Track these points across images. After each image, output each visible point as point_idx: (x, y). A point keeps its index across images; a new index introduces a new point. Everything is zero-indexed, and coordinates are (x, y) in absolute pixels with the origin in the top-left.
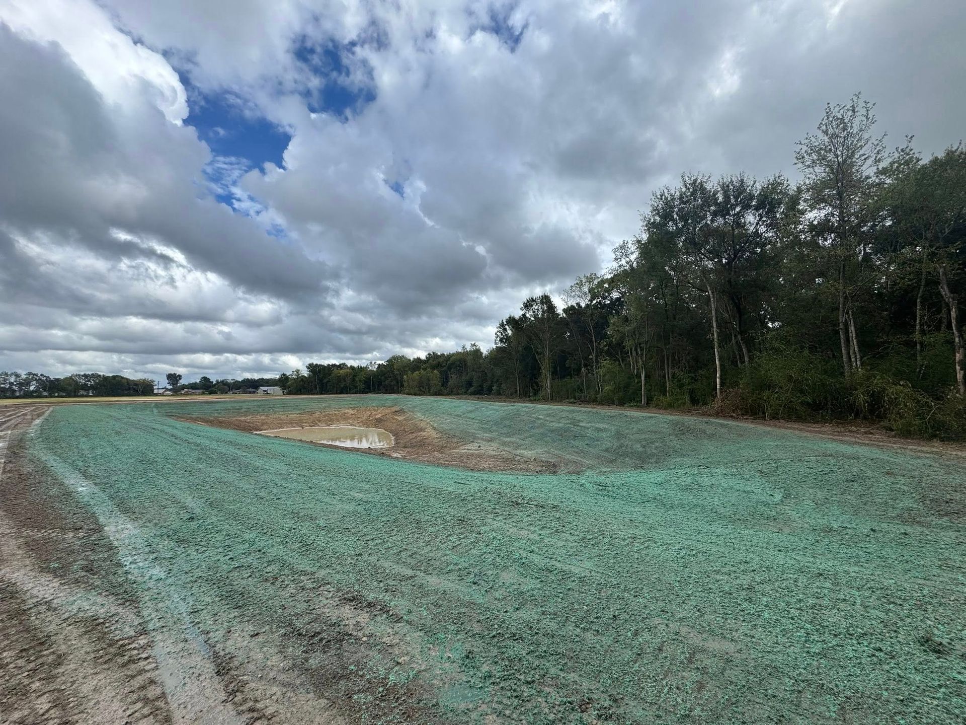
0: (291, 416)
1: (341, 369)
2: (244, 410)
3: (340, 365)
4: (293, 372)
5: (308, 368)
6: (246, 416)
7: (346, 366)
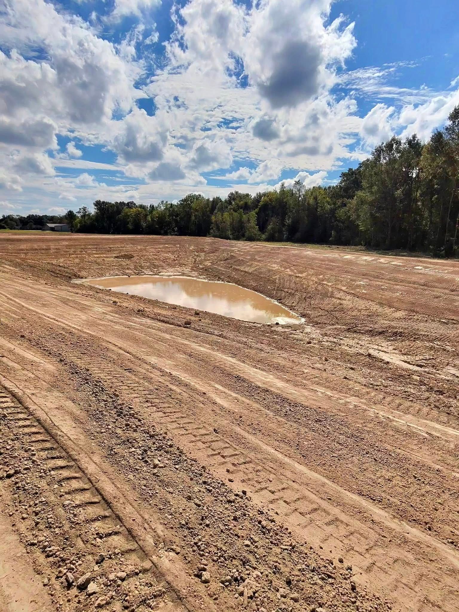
0: (108, 259)
1: (131, 208)
2: (53, 251)
3: (128, 203)
4: (80, 209)
5: (96, 205)
6: (56, 257)
7: (135, 204)
